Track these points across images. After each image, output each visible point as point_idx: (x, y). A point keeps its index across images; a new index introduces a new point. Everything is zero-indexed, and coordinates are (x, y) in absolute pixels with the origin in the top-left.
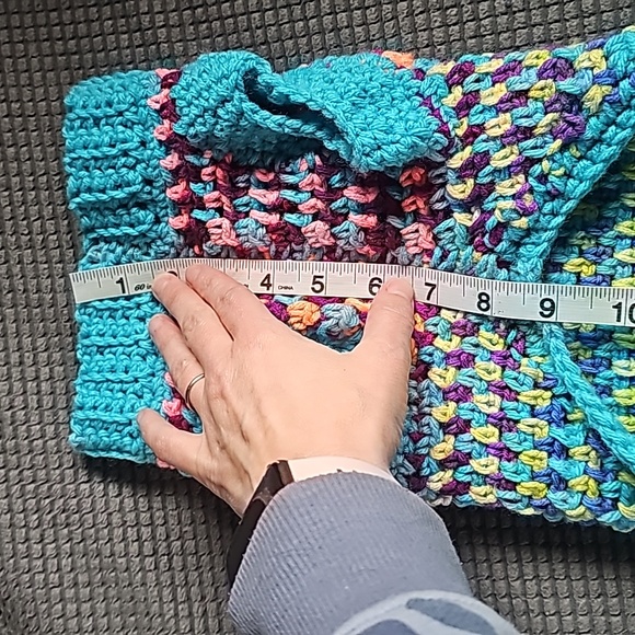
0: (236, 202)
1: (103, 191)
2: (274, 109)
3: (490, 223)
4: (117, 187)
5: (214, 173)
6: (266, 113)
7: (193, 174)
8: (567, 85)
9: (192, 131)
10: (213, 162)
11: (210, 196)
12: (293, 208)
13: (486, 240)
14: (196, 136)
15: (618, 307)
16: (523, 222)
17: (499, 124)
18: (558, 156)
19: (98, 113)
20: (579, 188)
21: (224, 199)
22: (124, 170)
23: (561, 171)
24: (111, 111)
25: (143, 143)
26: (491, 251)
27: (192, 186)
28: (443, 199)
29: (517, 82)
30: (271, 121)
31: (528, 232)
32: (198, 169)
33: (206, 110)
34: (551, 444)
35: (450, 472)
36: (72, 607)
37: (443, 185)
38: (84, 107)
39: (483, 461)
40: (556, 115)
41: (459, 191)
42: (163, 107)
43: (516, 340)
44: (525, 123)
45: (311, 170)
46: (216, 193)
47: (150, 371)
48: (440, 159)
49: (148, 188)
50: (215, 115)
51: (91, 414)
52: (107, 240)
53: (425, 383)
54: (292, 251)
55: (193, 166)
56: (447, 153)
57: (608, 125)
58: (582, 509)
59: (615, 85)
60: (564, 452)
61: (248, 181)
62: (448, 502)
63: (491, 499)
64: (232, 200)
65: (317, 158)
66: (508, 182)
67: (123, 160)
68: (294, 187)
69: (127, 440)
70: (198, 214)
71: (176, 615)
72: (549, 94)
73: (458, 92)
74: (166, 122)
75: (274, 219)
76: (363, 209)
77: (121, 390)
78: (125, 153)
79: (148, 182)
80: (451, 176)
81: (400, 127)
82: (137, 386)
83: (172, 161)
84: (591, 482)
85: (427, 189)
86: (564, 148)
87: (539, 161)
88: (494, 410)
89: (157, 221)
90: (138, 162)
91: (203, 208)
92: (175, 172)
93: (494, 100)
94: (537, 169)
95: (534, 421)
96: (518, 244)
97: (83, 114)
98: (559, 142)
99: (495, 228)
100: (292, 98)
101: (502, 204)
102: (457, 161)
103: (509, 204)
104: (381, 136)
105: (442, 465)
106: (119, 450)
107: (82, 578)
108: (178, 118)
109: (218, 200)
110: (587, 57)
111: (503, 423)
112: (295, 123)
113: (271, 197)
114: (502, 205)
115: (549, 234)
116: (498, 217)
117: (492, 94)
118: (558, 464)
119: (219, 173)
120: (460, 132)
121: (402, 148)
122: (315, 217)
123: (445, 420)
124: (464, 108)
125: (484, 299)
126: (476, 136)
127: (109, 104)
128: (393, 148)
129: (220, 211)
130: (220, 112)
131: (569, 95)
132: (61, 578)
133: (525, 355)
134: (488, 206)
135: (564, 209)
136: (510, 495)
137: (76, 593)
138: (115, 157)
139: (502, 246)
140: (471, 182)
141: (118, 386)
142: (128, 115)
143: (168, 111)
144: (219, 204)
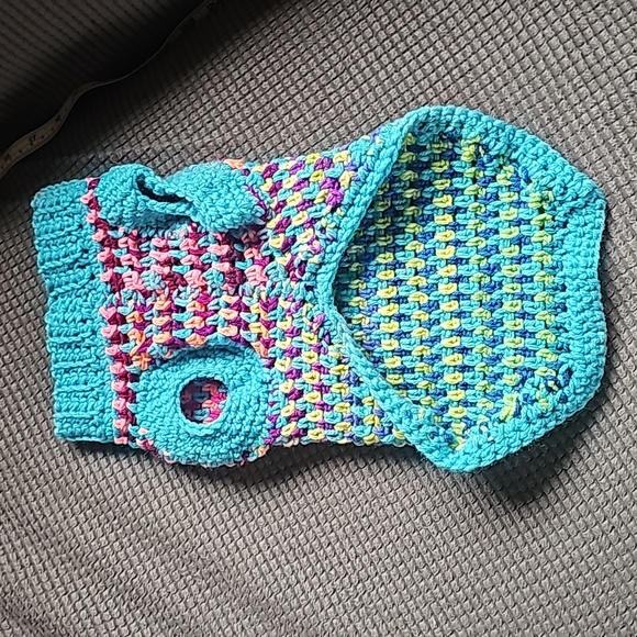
0: (142, 260)
1: (58, 259)
2: (159, 199)
3: (296, 262)
4: (66, 256)
5: (126, 242)
6: (153, 201)
7: (114, 243)
8: (329, 172)
9: (109, 216)
10: (126, 234)
11: (124, 257)
12: (177, 262)
13: (297, 273)
14: (112, 219)
16: (316, 259)
17: (295, 199)
18: (330, 215)
19: (52, 210)
20: (345, 234)
21: (134, 259)
22: (70, 244)
23: (333, 225)
24: (59, 208)
25: (81, 226)
26: (300, 280)
27: (114, 251)
28: (268, 249)
29: (302, 174)
30: (157, 206)
31: (321, 265)
32: (116, 240)
33: (116, 202)
34: (351, 398)
35: (294, 423)
37: (266, 240)
38: (43, 207)
39: (313, 413)
40: (327, 191)
41: (275, 242)
42: (91, 202)
43: (324, 336)
44: (308, 197)
45: (186, 237)
46: (128, 256)
47: (101, 382)
48: (262, 223)
49: (85, 255)
50: (122, 205)
51: (66, 414)
52: (62, 295)
53: (273, 370)
54: (179, 293)
55: (113, 238)
56: (265, 218)
57: (356, 194)
58: (372, 435)
59: (356, 170)
60: (359, 402)
61: (148, 246)
62: (296, 443)
63: (321, 437)
64: (139, 259)
65: (189, 229)
66: (304, 235)
67: (69, 238)
68: (177, 248)
69: (93, 428)
70: (118, 269)
72: (321, 179)
73: (270, 182)
74: (93, 211)
75: (166, 270)
76: (220, 259)
77: (84, 396)
78: (70, 233)
79: (86, 251)
80: (270, 233)
81: (232, 204)
82: (94, 393)
83: (100, 234)
84: (376, 418)
85: (257, 243)
86: (333, 211)
87: (320, 219)
88: (316, 382)
89: (93, 277)
90: (78, 238)
91: (120, 265)
92: (102, 243)
93: (290, 185)
94: (318, 225)
95: (340, 385)
96: (315, 274)
97: (43, 211)
98: (329, 207)
99: (300, 265)
100: (167, 191)
101: (302, 248)
102: (272, 224)
103: (306, 248)
104: (221, 209)
105: (288, 420)
106: (89, 436)
108: (100, 208)
109: (130, 260)
110: (340, 156)
111: (322, 389)
112: (172, 206)
113: (164, 256)
114: (301, 250)
115: (330, 267)
116: (301, 257)
117: (289, 182)
118: (355, 409)
119: (130, 241)
120: (273, 206)
121: (234, 216)
122: (192, 267)
123: (288, 391)
124: (274, 190)
126: (282, 207)
127: (58, 203)
128: (229, 217)
129: (132, 267)
130: (125, 203)
131: (332, 178)
133: (330, 344)
134: (294, 251)
135: (339, 249)
136: (332, 432)
138: (63, 236)
139: (307, 275)
140: (282, 235)
141: (81, 394)
142: (70, 209)
143: (94, 204)
144: (131, 263)
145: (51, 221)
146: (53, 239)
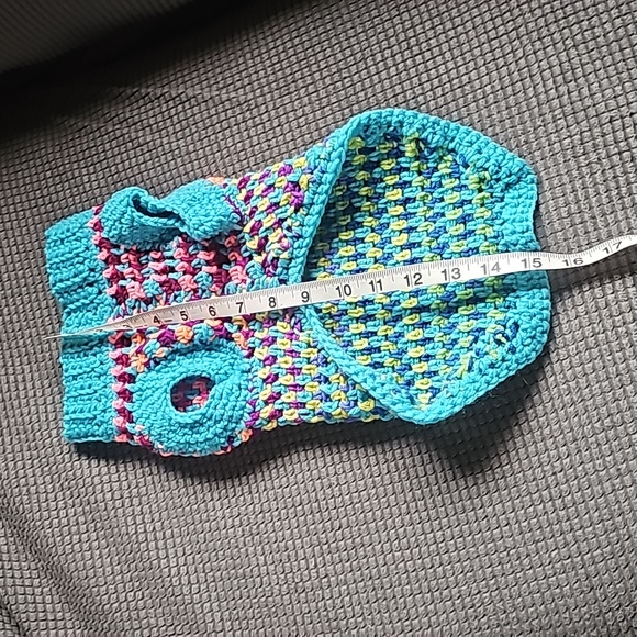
0: (142, 272)
1: (68, 280)
2: (152, 215)
3: (269, 259)
4: (75, 276)
5: (127, 258)
6: (147, 217)
7: (117, 260)
8: (291, 177)
9: (111, 234)
10: (126, 251)
11: (126, 270)
12: (172, 270)
13: (271, 269)
14: (113, 237)
15: (338, 288)
16: (285, 255)
17: (263, 204)
18: (294, 215)
19: (63, 236)
20: (308, 231)
21: (136, 272)
22: (78, 265)
23: (298, 223)
24: (69, 234)
25: (87, 249)
26: (275, 275)
27: (117, 267)
28: (246, 250)
29: (268, 181)
30: (150, 221)
31: (291, 260)
32: (119, 257)
33: (115, 221)
34: (319, 377)
35: (271, 405)
36: (76, 537)
37: (244, 243)
38: (56, 235)
39: (288, 394)
40: (289, 194)
41: (252, 244)
42: (96, 225)
43: (296, 324)
44: (274, 200)
45: (178, 247)
46: (131, 269)
47: (103, 385)
48: (239, 228)
49: (92, 274)
50: (121, 223)
52: (74, 311)
53: (252, 359)
54: (175, 297)
55: (116, 255)
56: (241, 223)
57: (314, 194)
58: (339, 410)
59: (312, 173)
60: (327, 380)
61: (147, 259)
62: (275, 425)
63: (295, 416)
64: (139, 271)
65: (180, 239)
66: (274, 234)
67: (77, 259)
68: (172, 258)
70: (122, 283)
71: (136, 532)
72: (284, 184)
73: (244, 192)
74: (98, 233)
75: (164, 277)
76: (208, 263)
77: (89, 399)
78: (78, 255)
79: (92, 270)
80: (247, 236)
81: (212, 213)
83: (104, 254)
84: (342, 394)
85: (238, 246)
86: (296, 211)
87: (285, 219)
88: (289, 365)
89: (100, 293)
90: (85, 259)
91: (124, 279)
92: (106, 261)
93: (260, 193)
94: (285, 224)
95: (309, 366)
96: (287, 269)
97: (55, 238)
98: (293, 208)
99: (272, 261)
100: (158, 207)
101: (273, 246)
102: (247, 229)
103: (278, 245)
104: (202, 218)
105: (266, 403)
106: (93, 435)
107: (81, 519)
108: (103, 229)
109: (132, 273)
110: (298, 162)
111: (294, 371)
112: (164, 220)
113: (161, 266)
114: (273, 249)
115: (299, 261)
116: (272, 255)
117: (258, 189)
118: (324, 387)
119: (131, 257)
120: (248, 212)
121: (215, 223)
122: (185, 273)
123: (265, 377)
124: (247, 199)
125: (272, 301)
126: (254, 212)
127: (68, 230)
128: (209, 224)
129: (134, 279)
130: (123, 220)
131: (292, 182)
132: (68, 521)
133: (301, 331)
134: (267, 249)
135: (305, 244)
136: (302, 411)
137: (78, 529)
138: (72, 258)
139: (279, 270)
140: (256, 237)
142: (78, 234)
143: (98, 227)
144: (132, 276)
145: (62, 246)
146: (63, 262)
